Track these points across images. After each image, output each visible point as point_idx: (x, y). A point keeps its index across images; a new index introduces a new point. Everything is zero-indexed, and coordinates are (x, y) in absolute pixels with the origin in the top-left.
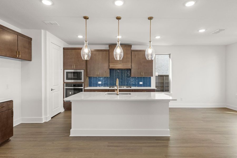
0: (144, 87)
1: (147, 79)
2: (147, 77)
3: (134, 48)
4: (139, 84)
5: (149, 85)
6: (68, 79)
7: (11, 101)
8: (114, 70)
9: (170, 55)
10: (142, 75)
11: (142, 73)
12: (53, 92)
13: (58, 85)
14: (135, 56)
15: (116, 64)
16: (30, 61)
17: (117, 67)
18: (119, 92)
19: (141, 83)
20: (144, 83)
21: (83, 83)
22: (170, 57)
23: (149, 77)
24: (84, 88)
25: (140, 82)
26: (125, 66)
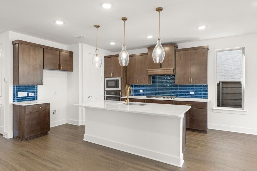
0: (196, 98)
1: (202, 87)
2: (201, 85)
3: (181, 46)
4: (189, 94)
5: (203, 96)
6: (108, 87)
7: (48, 104)
8: (157, 76)
9: (243, 49)
10: (190, 82)
11: (190, 80)
12: (91, 99)
13: (98, 93)
14: (181, 56)
15: (154, 69)
16: (71, 71)
17: (156, 72)
18: (129, 101)
19: (192, 93)
20: (197, 93)
21: (119, 91)
22: (243, 53)
23: (204, 85)
24: (121, 96)
25: (190, 92)
26: (165, 71)
